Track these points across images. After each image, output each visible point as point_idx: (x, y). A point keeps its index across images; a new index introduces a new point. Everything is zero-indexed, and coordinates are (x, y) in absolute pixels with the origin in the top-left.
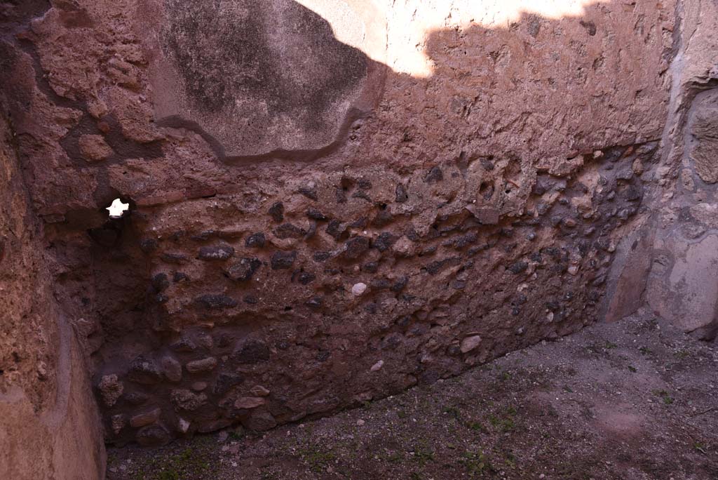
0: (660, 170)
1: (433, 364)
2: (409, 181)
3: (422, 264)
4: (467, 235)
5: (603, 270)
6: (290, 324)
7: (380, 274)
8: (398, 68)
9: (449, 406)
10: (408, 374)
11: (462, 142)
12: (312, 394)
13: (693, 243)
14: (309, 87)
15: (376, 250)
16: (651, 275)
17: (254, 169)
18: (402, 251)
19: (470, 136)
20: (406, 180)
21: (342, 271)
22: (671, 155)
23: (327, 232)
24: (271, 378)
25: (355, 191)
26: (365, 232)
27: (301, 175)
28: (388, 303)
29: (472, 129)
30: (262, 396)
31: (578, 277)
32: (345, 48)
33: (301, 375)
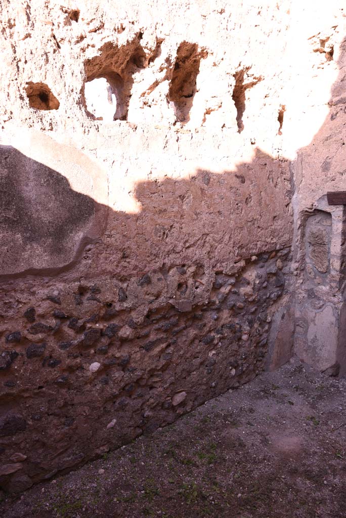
0: (293, 265)
1: (154, 417)
2: (128, 286)
3: (140, 344)
4: (171, 320)
5: (265, 335)
6: (43, 399)
7: (110, 354)
8: (116, 208)
9: (168, 448)
10: (135, 427)
11: (163, 256)
12: (62, 453)
13: (318, 312)
14: (53, 223)
15: (106, 337)
16: (296, 335)
17: (11, 284)
18: (125, 336)
19: (168, 252)
20: (125, 285)
21: (81, 355)
22: (299, 256)
23: (69, 327)
24: (28, 445)
25: (88, 295)
26: (97, 325)
27: (48, 286)
28: (117, 375)
29: (170, 247)
30: (21, 462)
31: (249, 342)
32: (79, 195)
33: (52, 439)
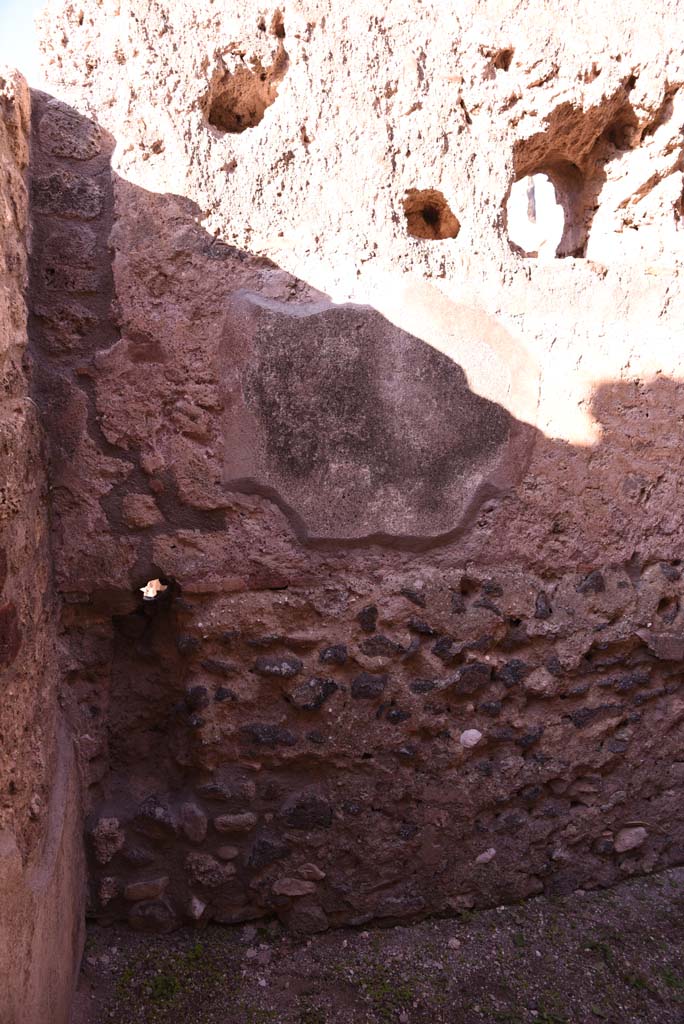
1: (571, 865)
2: (556, 589)
3: (565, 710)
4: (635, 672)
6: (367, 778)
7: (503, 719)
8: (553, 430)
9: (595, 938)
10: (531, 875)
11: (636, 538)
12: (386, 886)
14: (430, 453)
15: (501, 685)
17: (343, 556)
18: (537, 688)
19: (647, 530)
20: (551, 587)
21: (449, 710)
23: (433, 652)
24: (329, 855)
25: (478, 597)
26: (487, 658)
27: (406, 571)
28: (511, 763)
29: (652, 521)
30: (314, 880)
32: (482, 403)
33: (373, 856)
